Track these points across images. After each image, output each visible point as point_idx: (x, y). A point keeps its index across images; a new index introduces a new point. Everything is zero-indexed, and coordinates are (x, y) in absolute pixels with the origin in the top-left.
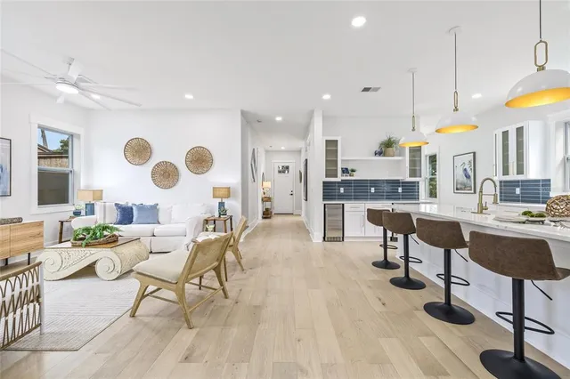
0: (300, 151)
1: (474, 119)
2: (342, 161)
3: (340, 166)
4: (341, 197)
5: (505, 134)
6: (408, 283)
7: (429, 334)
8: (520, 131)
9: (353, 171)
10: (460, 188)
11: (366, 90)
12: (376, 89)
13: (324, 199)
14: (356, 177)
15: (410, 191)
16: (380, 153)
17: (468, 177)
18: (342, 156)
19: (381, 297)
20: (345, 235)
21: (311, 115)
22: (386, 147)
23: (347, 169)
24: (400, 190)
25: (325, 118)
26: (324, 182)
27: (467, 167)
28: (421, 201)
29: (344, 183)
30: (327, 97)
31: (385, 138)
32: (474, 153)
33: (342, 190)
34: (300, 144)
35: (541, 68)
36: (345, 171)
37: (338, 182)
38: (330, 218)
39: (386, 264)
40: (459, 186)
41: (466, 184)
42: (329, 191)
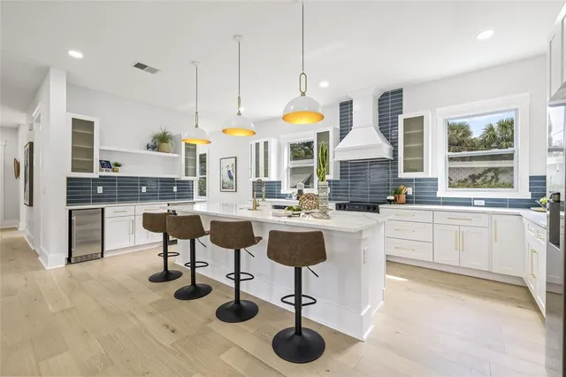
0: (16, 129)
1: (253, 125)
2: (101, 151)
3: (97, 157)
4: (98, 199)
5: (257, 144)
6: (196, 291)
7: (228, 346)
8: (266, 144)
9: (117, 165)
10: (224, 187)
11: (140, 66)
12: (153, 71)
13: (69, 202)
14: (122, 173)
15: (184, 190)
16: (154, 147)
17: (231, 177)
18: (100, 144)
19: (168, 322)
20: (106, 249)
21: (44, 73)
22: (160, 142)
23: (108, 162)
24: (175, 189)
25: (71, 86)
26: (69, 179)
27: (230, 169)
28: (195, 200)
29: (103, 180)
30: (75, 54)
31: (159, 131)
32: (236, 158)
33: (100, 190)
34: (19, 118)
35: (303, 94)
36: (105, 164)
37: (94, 180)
38: (80, 228)
39: (167, 276)
40: (225, 185)
41: (229, 185)
42: (77, 191)
